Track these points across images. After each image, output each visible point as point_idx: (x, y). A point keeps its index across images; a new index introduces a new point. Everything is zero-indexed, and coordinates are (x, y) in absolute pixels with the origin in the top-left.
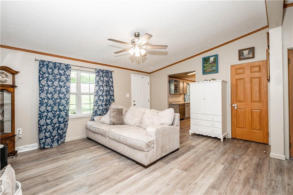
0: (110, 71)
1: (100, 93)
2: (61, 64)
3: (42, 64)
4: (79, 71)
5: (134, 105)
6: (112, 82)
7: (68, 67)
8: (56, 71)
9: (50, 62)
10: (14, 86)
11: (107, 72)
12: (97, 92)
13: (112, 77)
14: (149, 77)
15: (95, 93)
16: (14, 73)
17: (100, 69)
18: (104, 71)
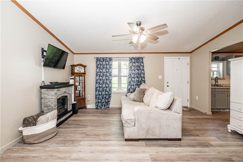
0: (141, 58)
1: (133, 76)
2: (107, 58)
3: (98, 59)
4: (119, 61)
5: (168, 86)
6: (143, 66)
7: (111, 59)
8: (104, 63)
9: (101, 58)
10: (85, 73)
11: (138, 58)
12: (130, 75)
13: (143, 63)
14: (189, 57)
15: (129, 76)
16: (85, 67)
17: (133, 57)
18: (136, 58)
